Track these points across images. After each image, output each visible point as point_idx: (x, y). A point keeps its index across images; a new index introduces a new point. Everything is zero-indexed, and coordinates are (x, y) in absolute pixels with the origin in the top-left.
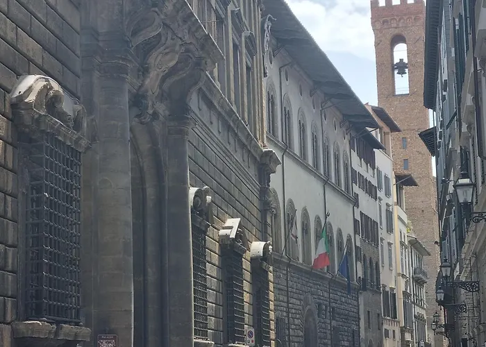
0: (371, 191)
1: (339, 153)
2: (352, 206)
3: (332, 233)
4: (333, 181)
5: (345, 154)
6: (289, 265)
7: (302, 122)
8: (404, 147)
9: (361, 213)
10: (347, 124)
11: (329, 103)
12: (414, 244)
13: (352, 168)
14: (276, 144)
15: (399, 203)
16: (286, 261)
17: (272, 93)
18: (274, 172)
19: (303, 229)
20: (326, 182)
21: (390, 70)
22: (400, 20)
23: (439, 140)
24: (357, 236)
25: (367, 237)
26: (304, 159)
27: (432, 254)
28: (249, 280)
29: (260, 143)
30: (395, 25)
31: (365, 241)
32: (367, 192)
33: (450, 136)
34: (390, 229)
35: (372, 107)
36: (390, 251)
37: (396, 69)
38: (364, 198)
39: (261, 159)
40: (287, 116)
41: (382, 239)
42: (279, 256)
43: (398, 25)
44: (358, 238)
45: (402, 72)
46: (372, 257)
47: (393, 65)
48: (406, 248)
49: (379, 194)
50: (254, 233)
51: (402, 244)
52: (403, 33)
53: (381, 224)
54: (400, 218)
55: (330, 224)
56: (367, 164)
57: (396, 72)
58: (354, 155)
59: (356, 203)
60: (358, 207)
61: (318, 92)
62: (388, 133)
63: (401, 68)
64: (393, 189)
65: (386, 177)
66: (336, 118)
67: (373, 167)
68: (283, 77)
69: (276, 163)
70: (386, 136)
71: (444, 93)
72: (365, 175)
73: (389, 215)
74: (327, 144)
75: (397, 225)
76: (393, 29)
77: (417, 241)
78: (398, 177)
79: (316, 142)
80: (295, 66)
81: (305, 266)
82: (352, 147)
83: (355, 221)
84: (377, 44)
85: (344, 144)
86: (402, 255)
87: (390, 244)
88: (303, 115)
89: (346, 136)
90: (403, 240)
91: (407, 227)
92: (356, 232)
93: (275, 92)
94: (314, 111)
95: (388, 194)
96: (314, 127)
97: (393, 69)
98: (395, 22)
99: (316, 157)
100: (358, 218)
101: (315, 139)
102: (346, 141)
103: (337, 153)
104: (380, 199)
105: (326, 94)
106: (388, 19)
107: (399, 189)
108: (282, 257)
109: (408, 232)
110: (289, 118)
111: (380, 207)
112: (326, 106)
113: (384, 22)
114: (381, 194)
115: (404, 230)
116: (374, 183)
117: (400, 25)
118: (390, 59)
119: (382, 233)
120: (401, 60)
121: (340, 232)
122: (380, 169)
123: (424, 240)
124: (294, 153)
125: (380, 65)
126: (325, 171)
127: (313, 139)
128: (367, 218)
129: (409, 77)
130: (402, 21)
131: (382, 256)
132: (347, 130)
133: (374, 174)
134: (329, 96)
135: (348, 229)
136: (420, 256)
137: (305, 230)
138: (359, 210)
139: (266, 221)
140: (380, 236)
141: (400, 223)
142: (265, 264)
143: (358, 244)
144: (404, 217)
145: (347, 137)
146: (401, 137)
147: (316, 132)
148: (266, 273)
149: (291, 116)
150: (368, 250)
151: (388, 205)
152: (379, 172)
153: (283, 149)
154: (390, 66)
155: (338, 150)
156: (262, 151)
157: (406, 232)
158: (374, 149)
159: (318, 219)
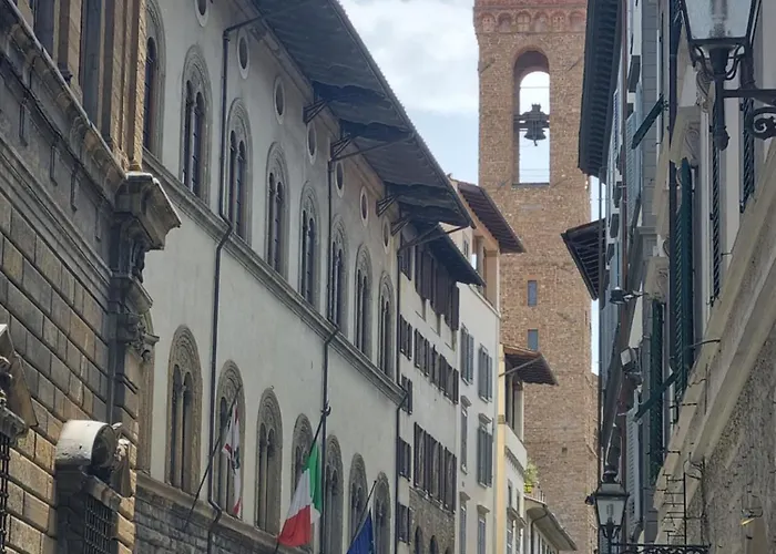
0: (445, 379)
1: (370, 275)
2: (393, 407)
3: (339, 464)
4: (351, 338)
5: (385, 280)
6: (215, 527)
7: (277, 179)
8: (531, 302)
9: (417, 430)
10: (394, 208)
11: (350, 148)
12: (540, 520)
13: (400, 318)
14: (199, 214)
15: (510, 418)
16: (207, 515)
17: (199, 88)
18: (159, 246)
19: (261, 444)
20: (330, 336)
21: (509, 127)
22: (537, 17)
23: (610, 240)
24: (402, 481)
25: (428, 487)
26: (278, 269)
27: (578, 547)
28: (44, 525)
29: (119, 157)
30: (526, 29)
31: (422, 496)
32: (433, 381)
33: (638, 202)
34: (485, 476)
35: (459, 184)
36: (482, 527)
37: (523, 126)
38: (425, 393)
39: (117, 198)
40: (238, 155)
41: (464, 497)
42: (189, 501)
43: (532, 28)
44: (406, 486)
45: (536, 135)
46: (438, 538)
47: (517, 117)
48: (520, 526)
49: (463, 390)
50: (79, 397)
51: (512, 514)
52: (543, 47)
53: (464, 461)
54: (509, 454)
55: (335, 441)
56: (438, 316)
57: (523, 133)
58: (409, 289)
59: (404, 400)
60: (409, 410)
61: (325, 114)
62: (493, 254)
63: (535, 124)
64: (499, 387)
65: (482, 354)
66: (369, 192)
67: (453, 323)
68: (234, 57)
69: (163, 219)
70: (489, 260)
71: (632, 98)
72: (432, 339)
73: (485, 441)
74: (339, 246)
75: (502, 470)
76: (520, 37)
77: (547, 513)
78: (511, 359)
79: (312, 235)
80: (268, 37)
81: (260, 535)
82: (403, 267)
83: (400, 444)
84: (484, 68)
85: (385, 258)
86: (509, 541)
87: (482, 511)
88: (281, 162)
89: (391, 239)
90: (515, 506)
91: (526, 479)
92: (401, 469)
93: (207, 85)
94: (312, 159)
95: (485, 392)
96: (308, 199)
97: (516, 128)
98: (527, 20)
99: (310, 274)
100: (409, 438)
101: (308, 230)
102: (390, 250)
103: (364, 273)
104: (466, 403)
105: (345, 125)
106: (513, 13)
107: (513, 388)
108: (195, 503)
109: (527, 492)
110: (243, 162)
111: (464, 419)
112: (344, 153)
113: (501, 20)
114: (468, 390)
115: (519, 485)
116: (454, 361)
117: (538, 29)
118: (510, 103)
119: (465, 481)
120: (536, 107)
121: (359, 465)
122: (470, 332)
123: (565, 516)
124: (250, 250)
125: (487, 114)
126: (329, 310)
127: (305, 228)
128: (430, 442)
129: (552, 147)
130: (542, 19)
131: (462, 534)
132: (393, 224)
133: (454, 342)
134: (351, 129)
135: (381, 462)
136: (552, 549)
137: (268, 446)
138: (413, 418)
139: (121, 374)
140: (459, 488)
141: (510, 466)
142: (101, 486)
143: (405, 500)
144: (521, 455)
145: (394, 242)
146: (525, 279)
147: (313, 210)
148: (108, 515)
149: (248, 158)
150: (427, 517)
151: (483, 419)
152: (467, 340)
153: (219, 233)
154: (510, 118)
155: (368, 268)
156: (121, 176)
157: (522, 490)
158: (459, 284)
159: (303, 424)
